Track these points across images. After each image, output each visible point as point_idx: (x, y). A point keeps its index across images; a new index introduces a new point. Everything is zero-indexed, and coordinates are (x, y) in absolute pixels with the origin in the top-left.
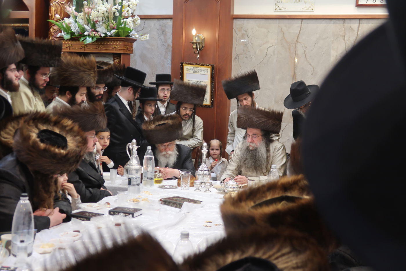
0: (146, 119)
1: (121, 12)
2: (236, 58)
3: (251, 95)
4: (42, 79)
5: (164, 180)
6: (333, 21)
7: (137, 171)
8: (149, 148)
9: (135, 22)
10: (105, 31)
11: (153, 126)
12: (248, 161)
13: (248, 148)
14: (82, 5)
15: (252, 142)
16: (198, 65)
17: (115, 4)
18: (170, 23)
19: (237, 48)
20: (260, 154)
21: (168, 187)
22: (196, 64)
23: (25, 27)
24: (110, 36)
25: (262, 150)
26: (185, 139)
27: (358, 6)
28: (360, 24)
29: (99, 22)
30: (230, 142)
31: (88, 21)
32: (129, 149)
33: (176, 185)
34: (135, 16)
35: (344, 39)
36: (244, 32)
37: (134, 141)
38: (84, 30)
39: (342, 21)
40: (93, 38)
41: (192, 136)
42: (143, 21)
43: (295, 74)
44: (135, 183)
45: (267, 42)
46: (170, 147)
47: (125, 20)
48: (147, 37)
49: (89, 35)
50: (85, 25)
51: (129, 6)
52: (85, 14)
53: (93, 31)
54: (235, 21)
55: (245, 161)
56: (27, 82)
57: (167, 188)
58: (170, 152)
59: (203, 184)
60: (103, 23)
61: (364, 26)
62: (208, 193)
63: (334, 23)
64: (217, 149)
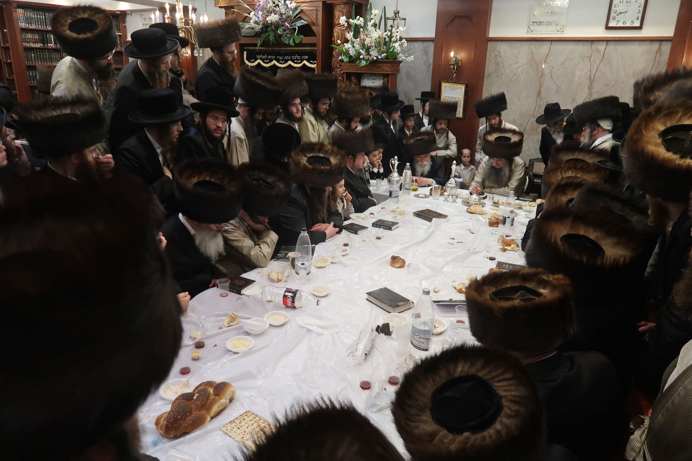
0: (407, 132)
1: (391, 37)
2: (488, 76)
3: (499, 115)
4: (323, 107)
6: (581, 42)
7: (397, 182)
9: (402, 45)
10: (376, 54)
11: (412, 141)
14: (359, 32)
16: (454, 83)
17: (386, 31)
18: (431, 47)
19: (489, 67)
21: (421, 196)
22: (452, 83)
23: (313, 50)
24: (381, 59)
27: (608, 28)
28: (608, 46)
29: (372, 47)
30: (478, 153)
31: (363, 46)
32: (392, 163)
33: (428, 193)
34: (402, 39)
35: (590, 60)
36: (497, 53)
37: (396, 157)
38: (360, 54)
39: (589, 43)
40: (367, 61)
41: (447, 147)
42: (409, 43)
44: (395, 195)
45: (517, 62)
46: (425, 158)
47: (394, 45)
48: (412, 58)
49: (364, 58)
50: (360, 50)
51: (397, 32)
52: (361, 39)
53: (367, 55)
54: (489, 43)
56: (312, 111)
57: (421, 197)
58: (425, 163)
59: (450, 196)
60: (375, 47)
61: (612, 47)
62: (455, 204)
63: (582, 45)
64: (468, 157)
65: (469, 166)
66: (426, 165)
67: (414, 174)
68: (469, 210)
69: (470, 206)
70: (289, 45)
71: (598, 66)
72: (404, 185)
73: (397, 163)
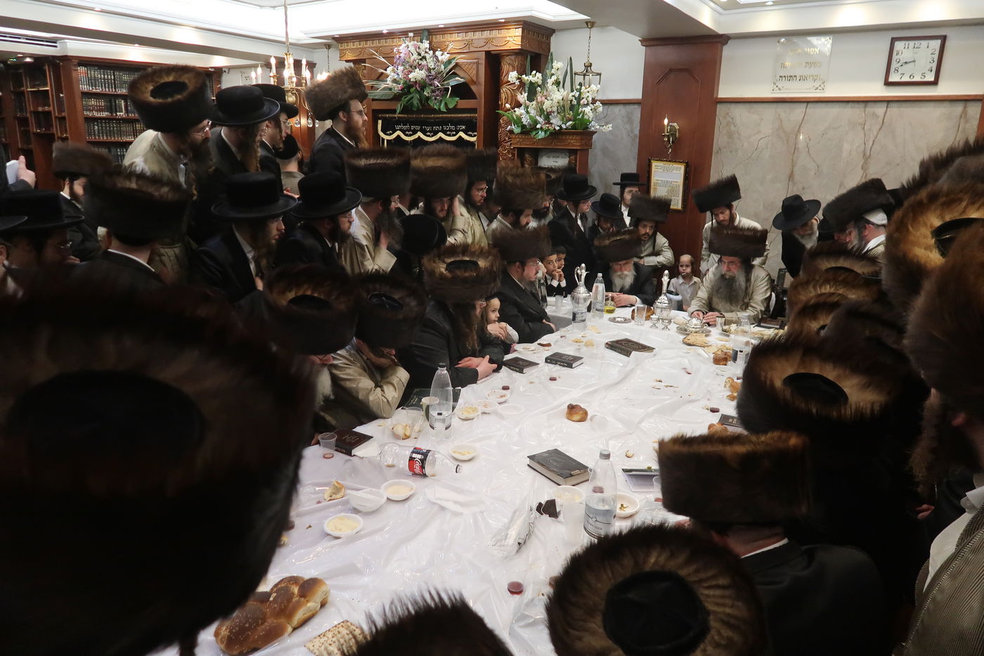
1: (579, 99)
2: (718, 152)
3: (730, 207)
4: (479, 194)
6: (850, 104)
7: (585, 300)
9: (596, 110)
10: (560, 123)
11: (607, 242)
12: (721, 290)
14: (535, 92)
16: (670, 161)
17: (572, 91)
18: (637, 112)
19: (720, 139)
20: (737, 284)
21: (619, 319)
22: (667, 161)
23: (473, 117)
24: (565, 129)
25: (741, 279)
27: (888, 83)
28: (888, 109)
29: (553, 112)
30: (705, 257)
31: (541, 111)
32: (577, 274)
33: (629, 317)
34: (596, 101)
35: (864, 129)
36: (731, 120)
38: (536, 122)
39: (862, 105)
40: (546, 132)
42: (606, 107)
43: (792, 172)
44: (580, 319)
45: (759, 132)
46: (626, 266)
47: (583, 109)
48: (609, 127)
49: (541, 128)
50: (537, 117)
51: (589, 92)
52: (538, 103)
53: (546, 123)
54: (719, 106)
55: (718, 290)
56: (463, 199)
57: (618, 322)
58: (626, 272)
59: (661, 321)
60: (558, 113)
61: (894, 110)
62: (666, 332)
63: (851, 107)
64: (689, 266)
66: (627, 276)
68: (686, 340)
69: (688, 334)
70: (440, 112)
71: (876, 138)
72: (595, 304)
73: (584, 274)
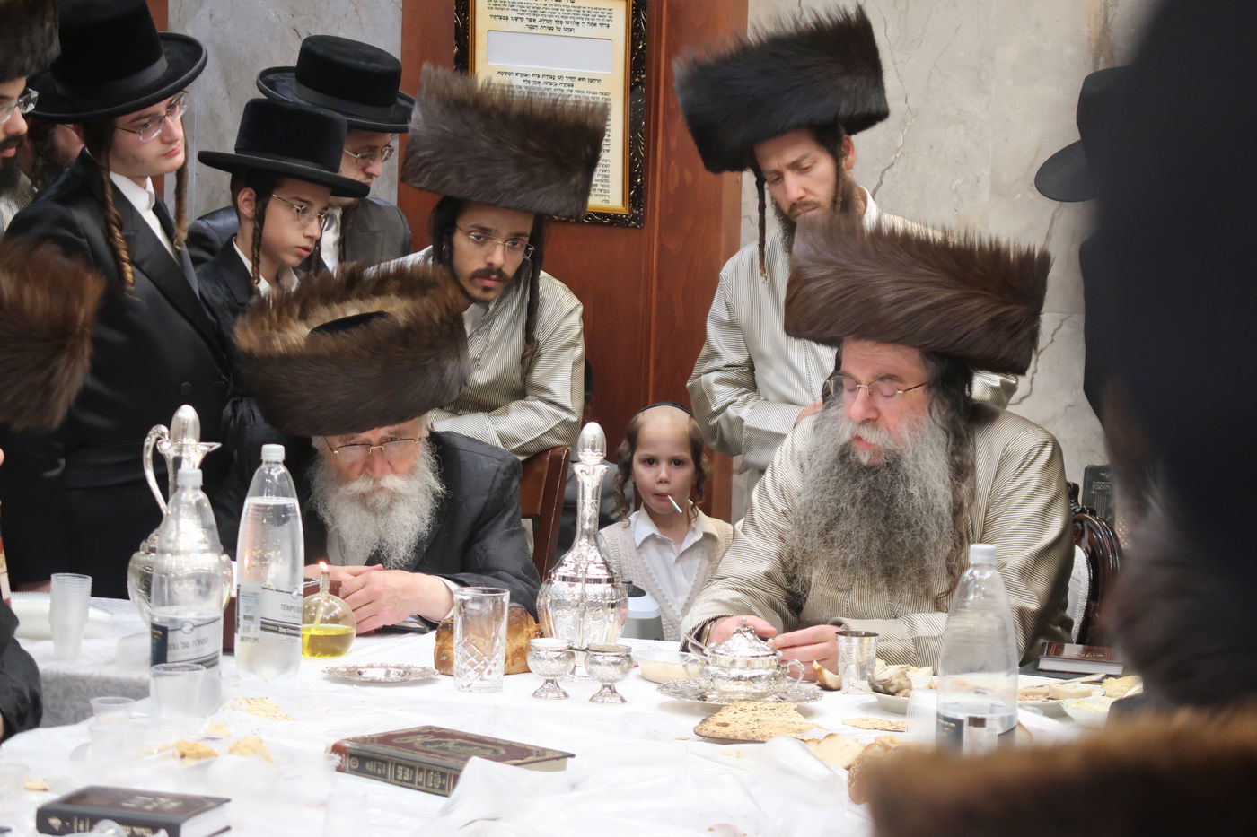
3: (835, 146)
5: (358, 635)
7: (205, 583)
8: (274, 453)
11: (298, 334)
13: (844, 454)
15: (870, 421)
21: (379, 674)
26: (482, 403)
32: (159, 459)
37: (187, 413)
41: (520, 388)
44: (192, 653)
46: (394, 450)
55: (830, 527)
57: (374, 682)
58: (392, 482)
59: (580, 657)
62: (611, 709)
64: (677, 462)
65: (689, 520)
67: (318, 542)
68: (711, 727)
69: (717, 709)
73: (193, 454)
